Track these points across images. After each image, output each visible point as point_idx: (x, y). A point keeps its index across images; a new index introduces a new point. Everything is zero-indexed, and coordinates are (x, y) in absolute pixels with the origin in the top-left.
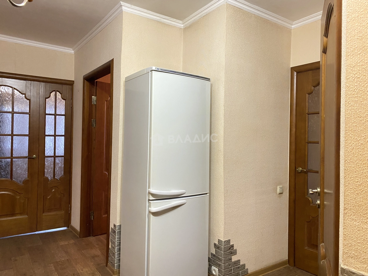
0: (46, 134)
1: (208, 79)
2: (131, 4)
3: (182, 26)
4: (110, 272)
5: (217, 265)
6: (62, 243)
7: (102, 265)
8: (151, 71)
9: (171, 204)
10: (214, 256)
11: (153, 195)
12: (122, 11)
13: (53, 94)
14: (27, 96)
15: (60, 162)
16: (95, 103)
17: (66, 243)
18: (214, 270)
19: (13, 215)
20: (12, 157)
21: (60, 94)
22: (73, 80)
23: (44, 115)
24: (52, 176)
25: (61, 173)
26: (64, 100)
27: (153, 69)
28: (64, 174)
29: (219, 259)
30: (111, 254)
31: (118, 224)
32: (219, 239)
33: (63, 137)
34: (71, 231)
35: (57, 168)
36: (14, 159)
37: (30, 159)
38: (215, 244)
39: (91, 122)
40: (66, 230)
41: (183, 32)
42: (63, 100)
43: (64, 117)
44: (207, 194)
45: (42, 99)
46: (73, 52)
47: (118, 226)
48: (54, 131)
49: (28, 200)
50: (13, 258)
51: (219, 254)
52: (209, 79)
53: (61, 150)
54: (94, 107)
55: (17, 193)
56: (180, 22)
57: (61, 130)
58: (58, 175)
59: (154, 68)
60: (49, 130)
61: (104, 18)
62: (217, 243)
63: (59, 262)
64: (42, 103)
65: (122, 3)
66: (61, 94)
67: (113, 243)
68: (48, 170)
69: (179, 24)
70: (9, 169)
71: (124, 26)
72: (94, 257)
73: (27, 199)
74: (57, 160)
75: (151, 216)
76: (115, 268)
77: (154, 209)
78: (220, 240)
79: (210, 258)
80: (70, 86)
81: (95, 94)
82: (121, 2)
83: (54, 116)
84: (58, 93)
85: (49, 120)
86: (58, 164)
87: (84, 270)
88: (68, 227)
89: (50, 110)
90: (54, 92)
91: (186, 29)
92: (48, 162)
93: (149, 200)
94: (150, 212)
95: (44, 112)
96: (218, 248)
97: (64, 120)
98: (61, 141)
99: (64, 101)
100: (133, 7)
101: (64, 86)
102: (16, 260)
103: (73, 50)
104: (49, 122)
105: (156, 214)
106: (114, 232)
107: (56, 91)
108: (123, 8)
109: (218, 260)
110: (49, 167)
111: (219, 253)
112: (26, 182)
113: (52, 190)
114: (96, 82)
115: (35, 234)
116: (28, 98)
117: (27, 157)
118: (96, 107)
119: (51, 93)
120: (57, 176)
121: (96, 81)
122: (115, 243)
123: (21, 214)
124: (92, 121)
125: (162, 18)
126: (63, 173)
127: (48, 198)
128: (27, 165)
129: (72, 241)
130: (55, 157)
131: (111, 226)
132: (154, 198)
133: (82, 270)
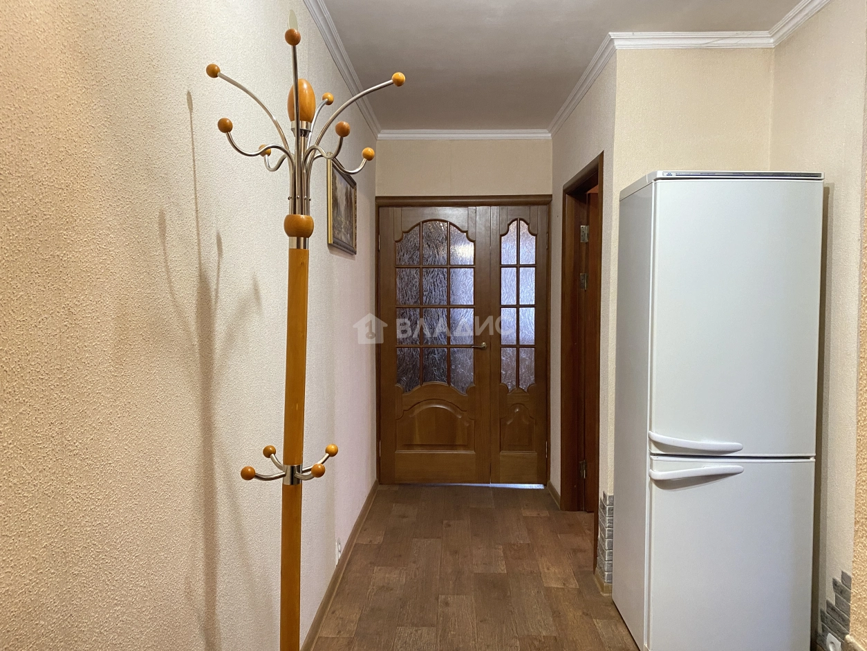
0: (503, 303)
1: (815, 176)
2: (632, 31)
3: (772, 40)
4: (598, 585)
5: (839, 634)
6: (527, 513)
7: (586, 569)
8: (655, 180)
9: (702, 469)
10: (833, 609)
11: (657, 444)
12: (614, 50)
13: (513, 227)
14: (469, 234)
15: (527, 356)
16: (587, 240)
17: (535, 514)
18: (832, 643)
19: (452, 446)
20: (449, 346)
21: (525, 225)
22: (550, 193)
23: (498, 268)
24: (514, 383)
25: (530, 379)
26: (533, 234)
27: (658, 176)
28: (536, 380)
29: (844, 620)
30: (600, 552)
31: (609, 494)
32: (844, 571)
33: (533, 310)
34: (549, 494)
35: (522, 370)
36: (452, 349)
37: (476, 350)
38: (835, 583)
39: (579, 280)
40: (540, 489)
41: (773, 57)
42: (532, 237)
43: (534, 269)
44: (808, 458)
45: (495, 237)
46: (550, 135)
47: (610, 497)
48: (515, 298)
49: (475, 422)
50: (445, 522)
51: (843, 607)
52: (819, 175)
53: (529, 333)
54: (584, 248)
55: (458, 410)
56: (765, 33)
57: (528, 296)
58: (525, 382)
59: (660, 175)
60: (508, 297)
61: (586, 67)
62: (839, 580)
63: (514, 545)
64: (494, 244)
65: (612, 34)
66: (527, 224)
67: (603, 530)
68: (506, 372)
69: (763, 40)
70: (444, 366)
71: (619, 80)
72: (575, 551)
73: (473, 421)
74: (523, 354)
75: (654, 486)
76: (606, 581)
77: (659, 474)
78: (846, 574)
79: (824, 613)
80: (545, 207)
81: (585, 221)
82: (610, 33)
83: (515, 269)
84: (522, 222)
85: (508, 276)
86: (525, 359)
87: (552, 569)
88: (545, 485)
89: (508, 256)
90: (515, 223)
91: (781, 47)
92: (508, 356)
93: (652, 454)
94: (651, 479)
95: (499, 263)
96: (841, 592)
97: (534, 275)
98: (529, 316)
99: (535, 237)
100: (638, 34)
101: (534, 208)
102: (449, 526)
103: (549, 132)
104: (507, 281)
105: (662, 484)
106: (604, 508)
107: (518, 220)
108: (616, 43)
109: (842, 622)
110: (508, 365)
111: (843, 605)
112: (471, 391)
113: (515, 409)
114: (589, 194)
115: (488, 487)
116: (471, 238)
117: (472, 345)
118: (587, 249)
119: (509, 225)
120: (522, 384)
121: (589, 192)
122: (605, 530)
123: (465, 447)
124: (582, 278)
125: (717, 39)
126: (533, 378)
127: (509, 423)
128: (472, 360)
129: (546, 513)
130: (518, 346)
131: (601, 496)
132: (660, 450)
133: (548, 569)
